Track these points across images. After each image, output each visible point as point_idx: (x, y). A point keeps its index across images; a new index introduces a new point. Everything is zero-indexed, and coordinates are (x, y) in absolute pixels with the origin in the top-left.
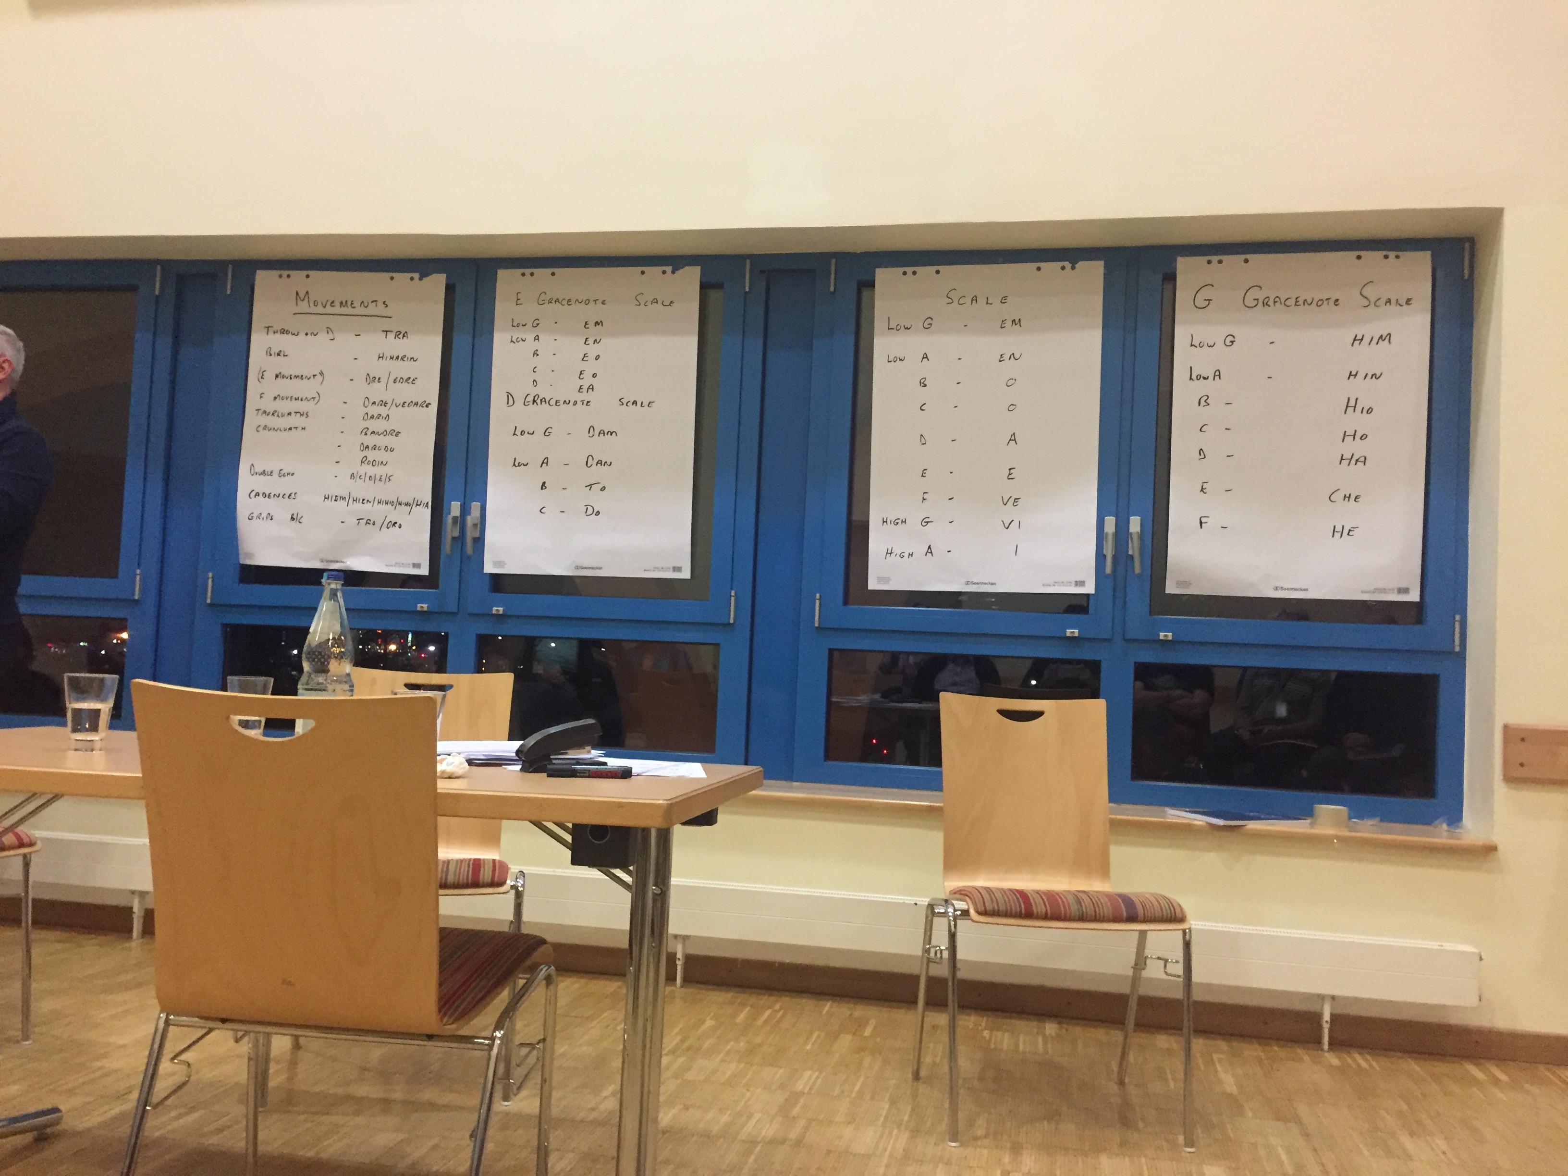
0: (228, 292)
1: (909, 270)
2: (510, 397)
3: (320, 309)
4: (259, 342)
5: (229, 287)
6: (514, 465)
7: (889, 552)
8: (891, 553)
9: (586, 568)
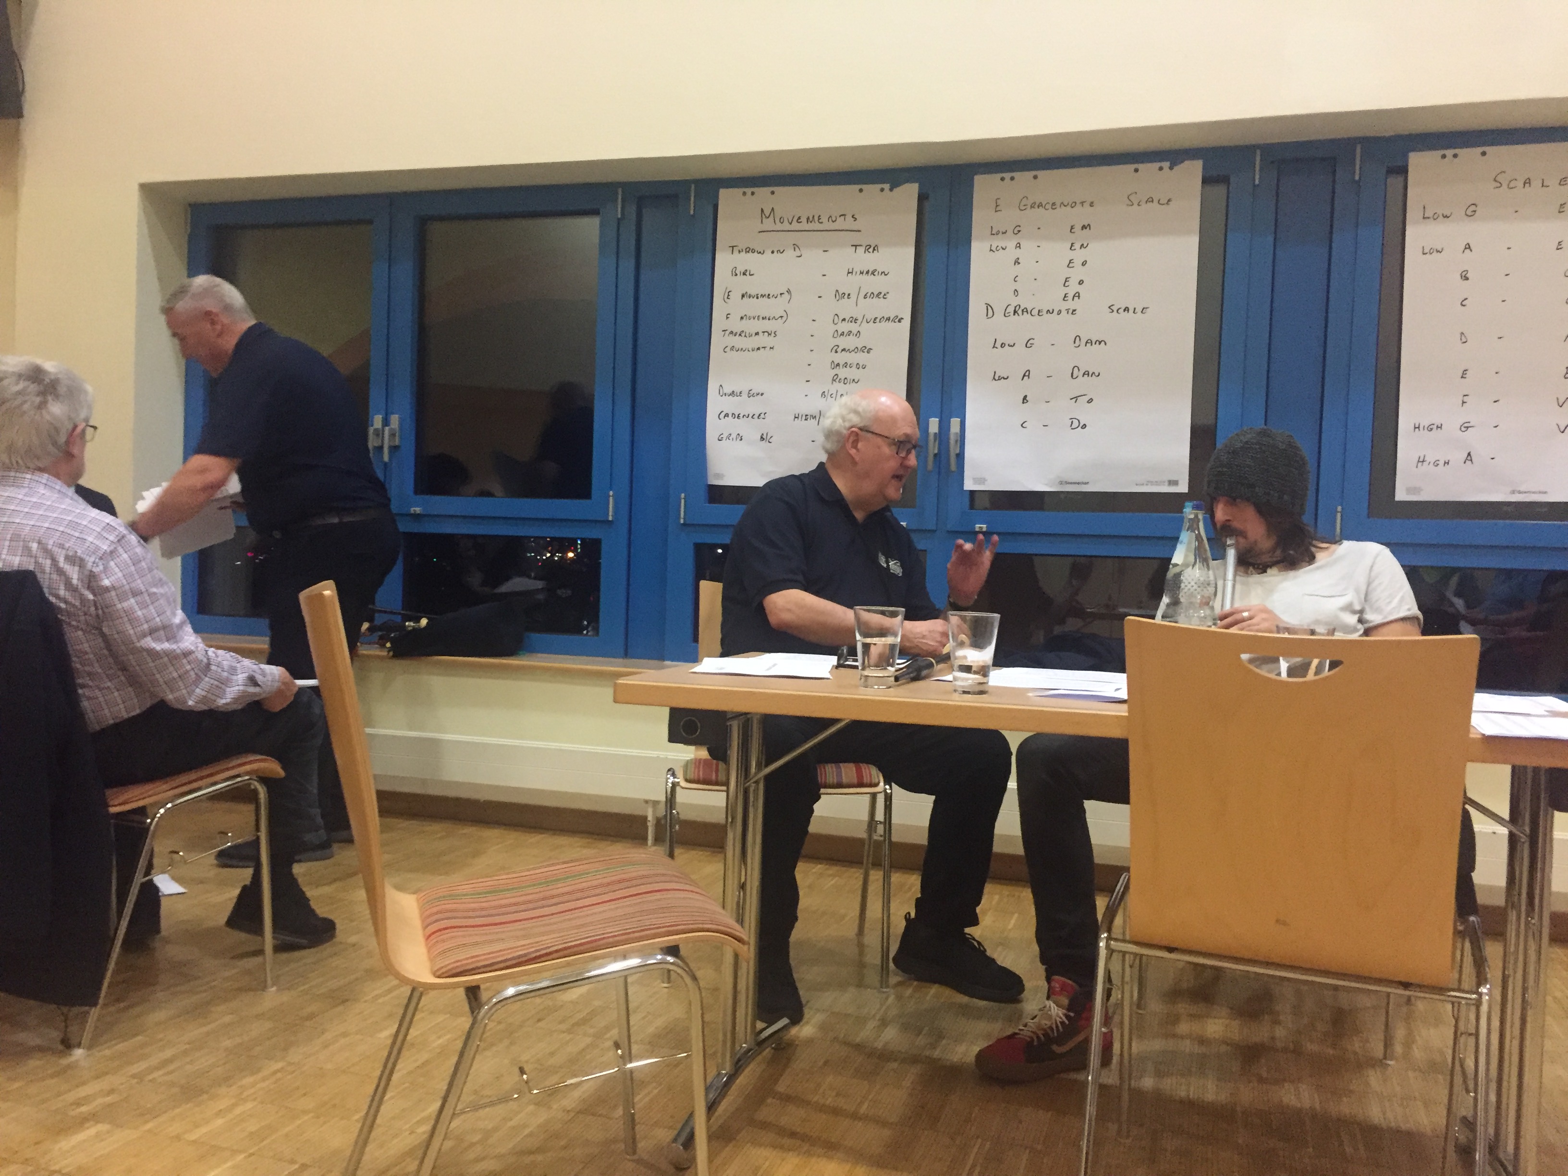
0: (692, 212)
1: (1449, 153)
2: (989, 308)
3: (786, 226)
4: (724, 262)
5: (692, 207)
6: (994, 378)
7: (1421, 460)
8: (1423, 461)
9: (1071, 483)
